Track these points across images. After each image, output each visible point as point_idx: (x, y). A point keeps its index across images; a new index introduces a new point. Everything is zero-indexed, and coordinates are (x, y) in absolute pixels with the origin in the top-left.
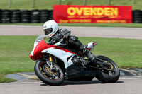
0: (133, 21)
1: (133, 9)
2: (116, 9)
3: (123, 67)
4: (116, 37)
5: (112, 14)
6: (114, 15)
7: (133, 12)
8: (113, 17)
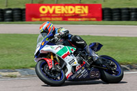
0: (103, 19)
1: (103, 7)
2: (87, 7)
5: (83, 12)
6: (85, 13)
7: (103, 10)
8: (84, 15)
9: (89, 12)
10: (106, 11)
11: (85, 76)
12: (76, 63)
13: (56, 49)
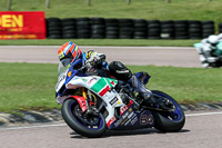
0: (47, 35)
1: (47, 17)
2: (21, 17)
3: (32, 108)
4: (21, 61)
5: (14, 25)
6: (17, 27)
7: (47, 22)
8: (16, 30)
9: (25, 24)
10: (52, 24)
11: (133, 122)
12: (120, 102)
13: (90, 82)
